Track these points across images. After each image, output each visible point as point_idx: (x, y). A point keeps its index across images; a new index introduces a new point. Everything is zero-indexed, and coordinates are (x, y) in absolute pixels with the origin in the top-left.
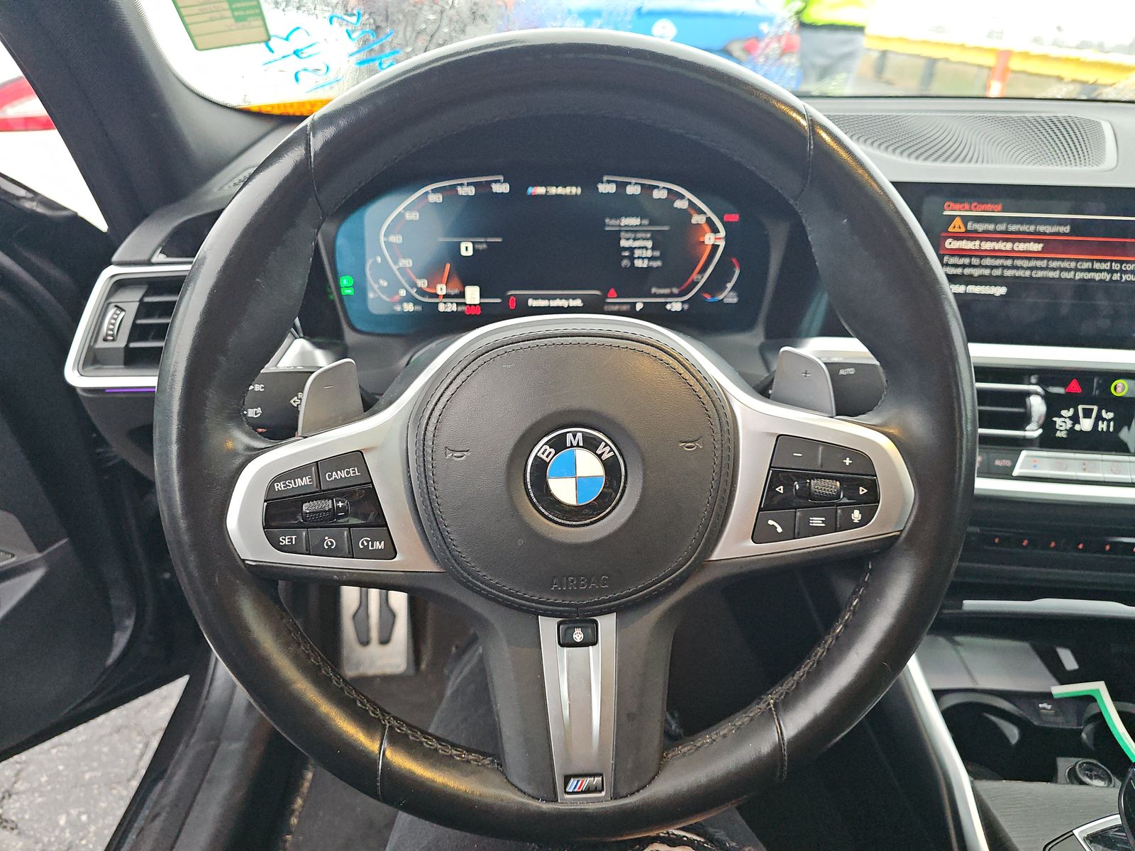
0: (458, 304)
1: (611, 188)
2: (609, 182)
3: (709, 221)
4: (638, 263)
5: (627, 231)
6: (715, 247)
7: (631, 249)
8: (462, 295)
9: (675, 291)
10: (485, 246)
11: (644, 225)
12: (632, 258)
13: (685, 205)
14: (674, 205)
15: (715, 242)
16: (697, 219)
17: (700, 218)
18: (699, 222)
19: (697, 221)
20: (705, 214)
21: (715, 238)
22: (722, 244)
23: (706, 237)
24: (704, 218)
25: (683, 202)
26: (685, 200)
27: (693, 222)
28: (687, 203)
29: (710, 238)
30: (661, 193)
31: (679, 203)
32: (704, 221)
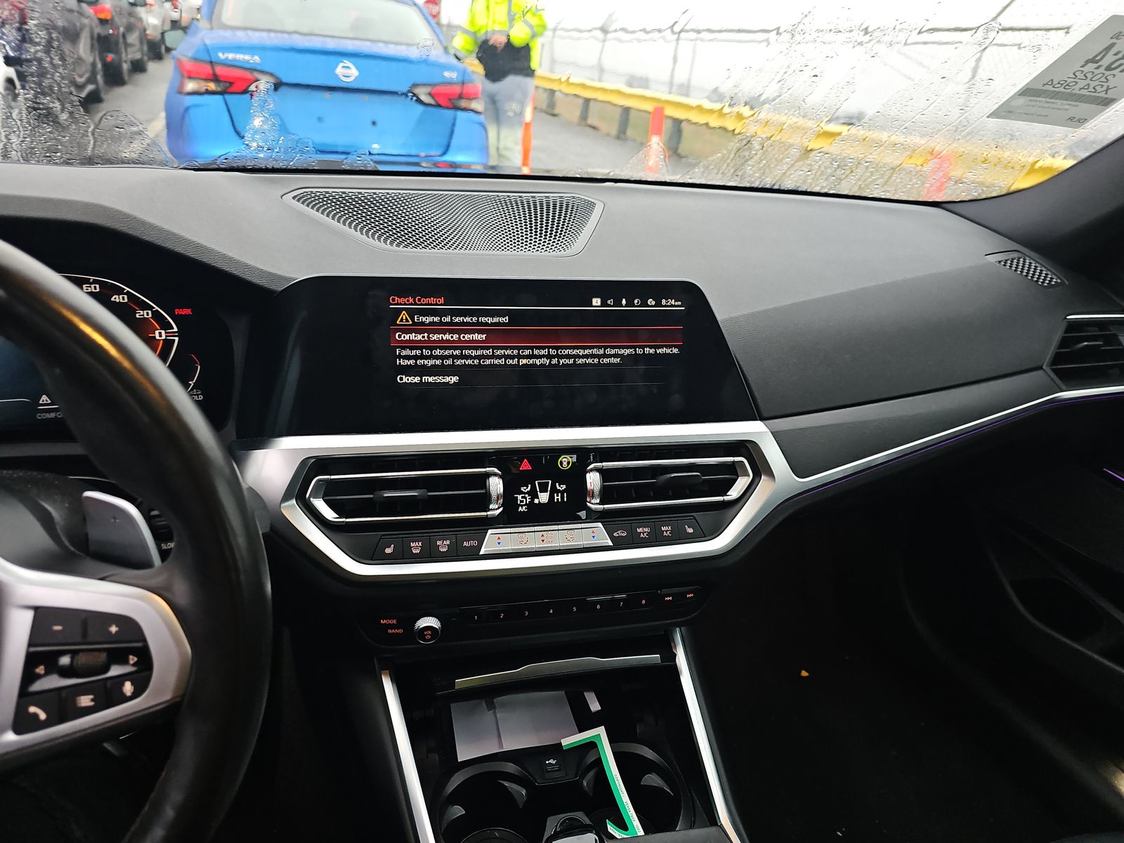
3: (156, 315)
6: (168, 344)
13: (124, 299)
14: (113, 299)
15: (166, 336)
16: (142, 314)
17: (145, 312)
18: (146, 316)
19: (143, 315)
20: (151, 308)
21: (166, 333)
22: (177, 339)
23: (157, 332)
24: (150, 312)
25: (121, 296)
26: (125, 294)
27: (137, 316)
28: (126, 297)
29: (160, 333)
30: (93, 286)
31: (117, 298)
32: (150, 315)
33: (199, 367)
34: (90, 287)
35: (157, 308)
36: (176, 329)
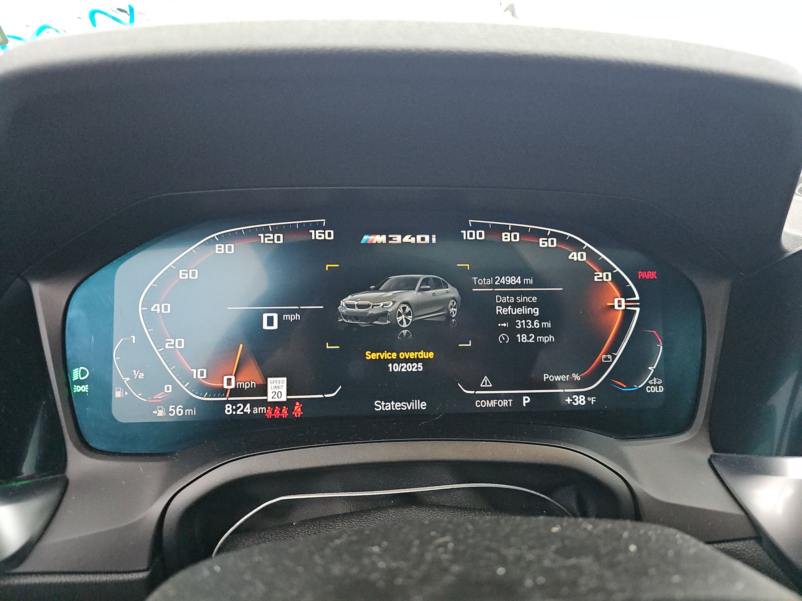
0: (254, 404)
1: (480, 235)
2: (476, 227)
3: (617, 278)
4: (523, 338)
5: (504, 294)
6: (628, 315)
7: (511, 318)
8: (263, 389)
9: (577, 377)
10: (297, 316)
11: (529, 286)
12: (512, 331)
13: (582, 257)
14: (570, 257)
15: (626, 306)
16: (601, 276)
17: (605, 274)
18: (605, 279)
19: (602, 278)
20: (611, 269)
21: (626, 302)
22: (638, 309)
23: (616, 300)
24: (610, 274)
25: (579, 254)
26: (583, 251)
27: (596, 279)
28: (584, 254)
29: (619, 301)
30: (550, 240)
31: (575, 255)
32: (610, 279)
33: (661, 347)
34: (547, 241)
35: (618, 269)
36: (637, 298)
